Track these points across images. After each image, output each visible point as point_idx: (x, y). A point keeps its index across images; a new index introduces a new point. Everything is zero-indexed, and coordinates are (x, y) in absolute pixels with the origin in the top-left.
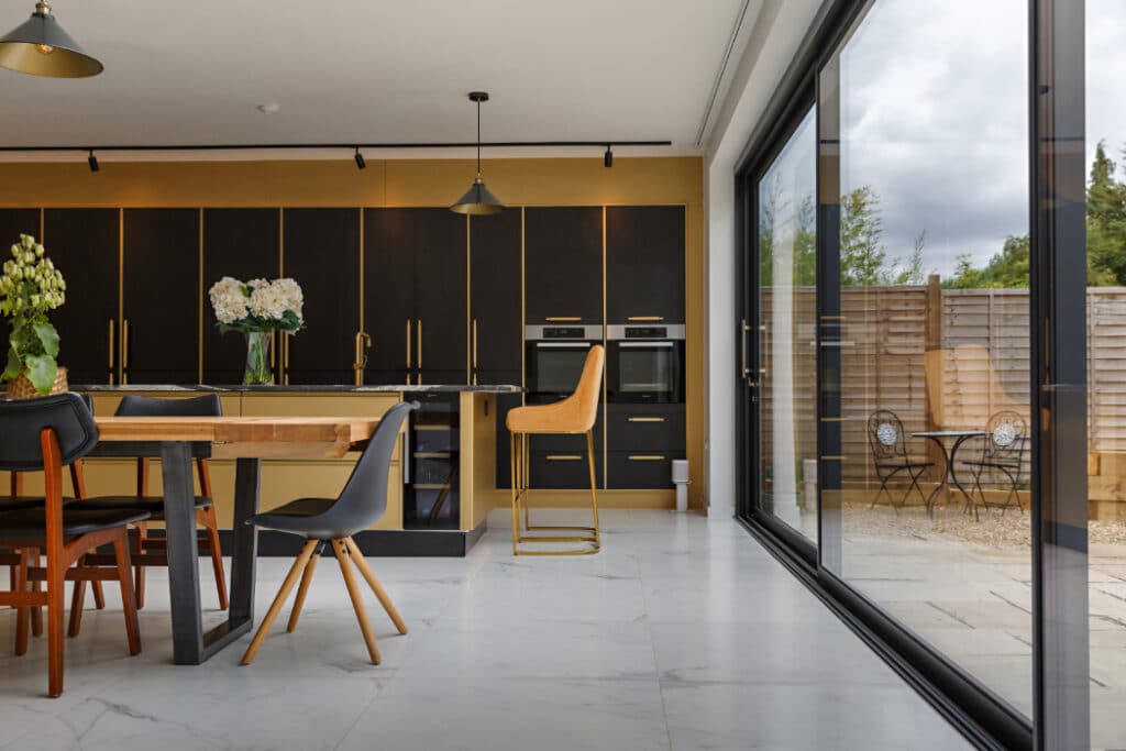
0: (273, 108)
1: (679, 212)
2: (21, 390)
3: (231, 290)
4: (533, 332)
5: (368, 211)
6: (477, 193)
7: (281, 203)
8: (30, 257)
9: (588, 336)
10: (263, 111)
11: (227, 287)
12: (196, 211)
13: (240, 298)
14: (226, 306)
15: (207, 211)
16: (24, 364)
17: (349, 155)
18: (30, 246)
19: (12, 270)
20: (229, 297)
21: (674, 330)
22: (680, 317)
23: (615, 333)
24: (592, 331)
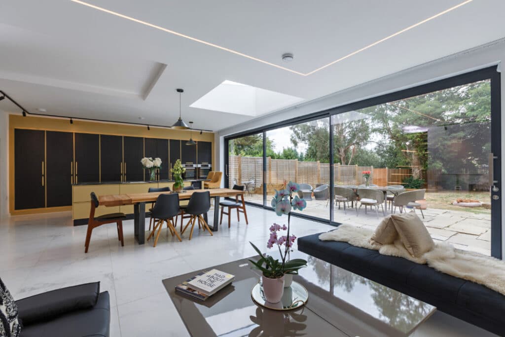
0: (143, 118)
1: (211, 143)
11: (146, 160)
13: (150, 162)
20: (148, 162)
21: (209, 166)
22: (210, 163)
23: (199, 166)
24: (195, 166)
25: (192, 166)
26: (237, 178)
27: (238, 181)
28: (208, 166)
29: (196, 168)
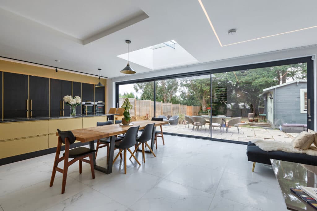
0: (59, 61)
4: (84, 103)
5: (51, 79)
7: (29, 74)
22: (104, 101)
23: (96, 103)
24: (93, 103)
25: (91, 103)
28: (102, 103)
29: (93, 105)
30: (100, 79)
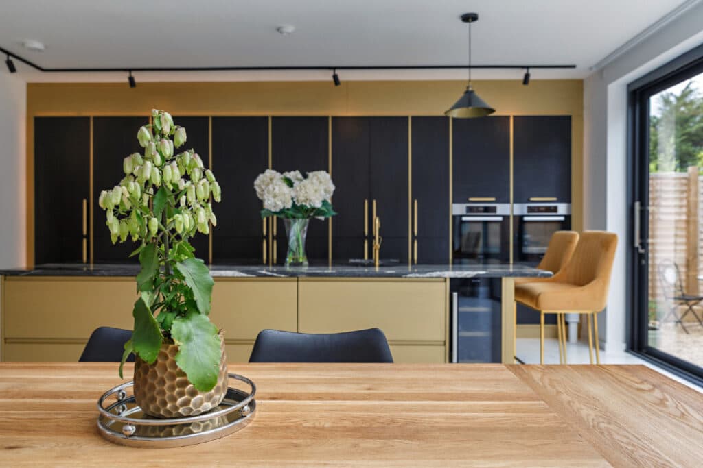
0: (290, 29)
1: (568, 119)
2: (163, 382)
3: (274, 181)
4: (457, 209)
5: (334, 118)
6: (469, 98)
7: (270, 113)
8: (168, 149)
9: (499, 212)
10: (281, 32)
11: (271, 179)
12: (206, 118)
13: (285, 188)
14: (275, 196)
15: (214, 118)
16: (168, 335)
17: (327, 76)
18: (167, 130)
19: (141, 171)
20: (277, 188)
21: (562, 208)
22: (566, 197)
23: (519, 209)
24: (503, 209)
25: (493, 210)
26: (681, 257)
27: (683, 269)
28: (555, 209)
29: (506, 218)
30: (530, 83)
